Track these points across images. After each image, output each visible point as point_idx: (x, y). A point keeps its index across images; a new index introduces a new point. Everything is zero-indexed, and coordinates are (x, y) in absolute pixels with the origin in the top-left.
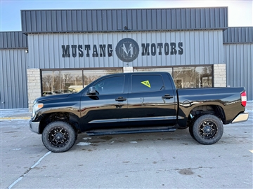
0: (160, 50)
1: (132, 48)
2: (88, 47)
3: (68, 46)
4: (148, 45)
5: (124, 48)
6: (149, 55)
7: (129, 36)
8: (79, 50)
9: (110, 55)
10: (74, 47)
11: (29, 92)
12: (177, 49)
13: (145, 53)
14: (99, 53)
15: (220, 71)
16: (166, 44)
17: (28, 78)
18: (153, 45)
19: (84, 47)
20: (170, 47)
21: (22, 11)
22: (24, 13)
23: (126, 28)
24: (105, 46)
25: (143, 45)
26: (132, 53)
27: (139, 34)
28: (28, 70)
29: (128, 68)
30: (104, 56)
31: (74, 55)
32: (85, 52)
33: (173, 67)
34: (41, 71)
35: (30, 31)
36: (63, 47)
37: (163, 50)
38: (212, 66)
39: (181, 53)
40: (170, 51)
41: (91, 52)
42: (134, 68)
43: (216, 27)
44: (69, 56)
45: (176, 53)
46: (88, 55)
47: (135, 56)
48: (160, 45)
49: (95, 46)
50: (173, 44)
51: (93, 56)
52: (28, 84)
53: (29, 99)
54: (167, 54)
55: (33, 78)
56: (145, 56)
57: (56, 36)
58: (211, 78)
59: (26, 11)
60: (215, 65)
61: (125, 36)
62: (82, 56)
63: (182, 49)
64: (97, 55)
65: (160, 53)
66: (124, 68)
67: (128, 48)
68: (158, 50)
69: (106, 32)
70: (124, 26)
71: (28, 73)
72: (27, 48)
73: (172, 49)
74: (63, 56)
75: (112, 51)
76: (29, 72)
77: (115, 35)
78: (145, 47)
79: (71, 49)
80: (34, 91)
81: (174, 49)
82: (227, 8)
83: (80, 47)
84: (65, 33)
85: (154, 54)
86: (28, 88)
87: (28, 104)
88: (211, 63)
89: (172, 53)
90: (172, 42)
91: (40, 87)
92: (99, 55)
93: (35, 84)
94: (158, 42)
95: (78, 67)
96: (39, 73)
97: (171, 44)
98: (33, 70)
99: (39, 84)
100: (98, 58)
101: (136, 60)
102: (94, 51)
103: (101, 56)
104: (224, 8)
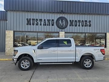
0: (79, 24)
2: (41, 20)
3: (30, 19)
4: (73, 21)
5: (60, 22)
6: (73, 26)
7: (63, 15)
9: (53, 25)
10: (33, 20)
11: (6, 43)
12: (88, 24)
13: (71, 25)
14: (47, 24)
16: (83, 21)
17: (6, 36)
18: (76, 21)
19: (39, 20)
20: (84, 23)
23: (62, 11)
24: (50, 20)
25: (70, 21)
27: (69, 15)
28: (6, 31)
29: (62, 32)
30: (50, 25)
31: (33, 24)
32: (39, 23)
33: (85, 33)
34: (14, 32)
36: (27, 19)
37: (81, 24)
39: (90, 26)
40: (84, 24)
42: (65, 33)
44: (30, 25)
45: (87, 26)
46: (41, 25)
48: (79, 21)
49: (45, 20)
50: (86, 21)
51: (44, 25)
52: (6, 39)
53: (6, 47)
54: (83, 26)
55: (9, 36)
56: (71, 27)
57: (24, 13)
60: (107, 33)
61: (61, 15)
62: (37, 25)
63: (90, 24)
64: (46, 25)
65: (79, 26)
66: (60, 32)
67: (62, 22)
69: (51, 13)
71: (6, 33)
72: (7, 20)
73: (85, 23)
74: (27, 24)
75: (54, 23)
77: (56, 15)
80: (10, 43)
81: (86, 24)
83: (37, 20)
84: (28, 11)
85: (76, 26)
86: (6, 41)
87: (5, 50)
89: (85, 26)
90: (86, 20)
92: (47, 25)
93: (10, 39)
94: (78, 20)
95: (35, 31)
96: (13, 33)
97: (85, 21)
98: (9, 31)
99: (12, 39)
100: (46, 26)
101: (66, 28)
102: (44, 23)
103: (48, 25)
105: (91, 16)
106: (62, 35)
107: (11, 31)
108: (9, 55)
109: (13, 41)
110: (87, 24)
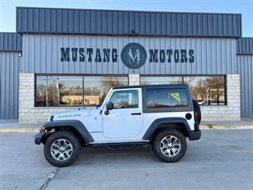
0: (170, 57)
1: (139, 54)
2: (90, 51)
3: (68, 49)
4: (156, 51)
5: (130, 54)
6: (157, 61)
7: (136, 40)
8: (80, 54)
9: (114, 60)
10: (75, 50)
11: (20, 99)
12: (188, 56)
13: (153, 59)
14: (102, 57)
15: (234, 81)
16: (176, 51)
17: (20, 84)
18: (162, 51)
19: (85, 51)
20: (180, 54)
21: (18, 8)
22: (20, 11)
23: (133, 32)
24: (109, 50)
25: (151, 51)
26: (138, 59)
27: (147, 40)
28: (20, 74)
29: (133, 75)
30: (108, 61)
31: (74, 60)
32: (87, 57)
33: (183, 76)
34: (36, 75)
35: (26, 31)
36: (62, 49)
37: (172, 57)
38: (225, 76)
39: (192, 61)
40: (180, 58)
41: (94, 57)
42: (141, 75)
43: (230, 35)
44: (68, 60)
45: (186, 61)
46: (90, 60)
47: (142, 63)
48: (170, 51)
49: (98, 50)
50: (184, 51)
51: (96, 61)
52: (20, 91)
53: (20, 108)
54: (177, 61)
55: (26, 84)
56: (152, 64)
57: (55, 38)
58: (223, 90)
59: (22, 8)
60: (228, 76)
61: (131, 40)
62: (83, 61)
63: (193, 57)
64: (100, 60)
65: (169, 61)
66: (130, 75)
68: (167, 57)
69: (110, 35)
70: (131, 30)
71: (20, 78)
72: (21, 52)
73: (182, 56)
74: (62, 60)
75: (116, 56)
76: (22, 77)
77: (120, 39)
78: (153, 53)
79: (71, 53)
80: (27, 98)
81: (184, 56)
82: (240, 15)
83: (82, 50)
84: (65, 34)
85: (162, 61)
86: (20, 94)
87: (18, 113)
88: (223, 73)
89: (182, 61)
90: (183, 49)
91: (33, 94)
92: (102, 60)
93: (27, 90)
94: (167, 48)
95: (78, 73)
96: (33, 78)
97: (181, 50)
98: (26, 74)
99: (33, 91)
100: (100, 63)
101: (143, 67)
102: (97, 56)
103: (105, 61)
104: (237, 15)
105: (193, 40)
106: (135, 80)
107: (29, 74)
108: (26, 122)
110: (186, 57)
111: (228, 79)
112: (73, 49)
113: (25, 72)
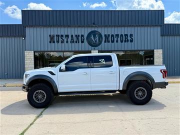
1: (97, 37)
2: (67, 36)
4: (109, 35)
5: (92, 37)
7: (96, 29)
8: (61, 38)
9: (82, 42)
10: (58, 36)
11: (26, 66)
12: (129, 38)
13: (107, 41)
14: (75, 40)
15: (159, 54)
16: (122, 35)
17: (26, 57)
18: (112, 36)
19: (64, 36)
21: (22, 11)
24: (79, 36)
25: (105, 35)
26: (97, 41)
27: (103, 29)
28: (25, 52)
29: (94, 51)
30: (79, 43)
31: (58, 42)
32: (65, 40)
33: (126, 51)
34: (34, 52)
35: (28, 25)
36: (50, 36)
37: (119, 39)
38: (153, 51)
39: (131, 41)
40: (124, 40)
41: (69, 40)
42: (99, 51)
43: (156, 24)
44: (54, 42)
45: (128, 41)
46: (67, 42)
47: (100, 43)
48: (117, 35)
49: (72, 36)
50: (126, 35)
51: (71, 42)
52: (26, 62)
54: (122, 42)
55: (29, 57)
56: (106, 43)
57: (45, 29)
58: (152, 59)
59: (25, 11)
60: (155, 50)
61: (93, 29)
62: (63, 43)
63: (132, 39)
64: (73, 42)
65: (117, 41)
66: (92, 51)
68: (116, 39)
69: (80, 26)
70: (92, 22)
71: (26, 54)
73: (125, 38)
74: (50, 42)
75: (84, 39)
77: (86, 29)
78: (107, 37)
79: (55, 37)
80: (30, 66)
83: (62, 36)
84: (51, 26)
85: (113, 42)
88: (152, 49)
89: (125, 41)
90: (126, 33)
93: (30, 61)
94: (116, 33)
95: (60, 50)
96: (33, 54)
98: (29, 52)
99: (33, 62)
100: (74, 44)
101: (100, 46)
102: (71, 39)
103: (76, 42)
104: (162, 11)
105: (133, 28)
107: (31, 52)
109: (33, 64)
110: (127, 39)
111: (155, 52)
112: (56, 35)
113: (28, 50)
